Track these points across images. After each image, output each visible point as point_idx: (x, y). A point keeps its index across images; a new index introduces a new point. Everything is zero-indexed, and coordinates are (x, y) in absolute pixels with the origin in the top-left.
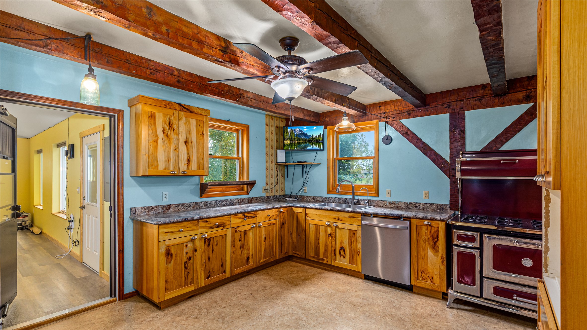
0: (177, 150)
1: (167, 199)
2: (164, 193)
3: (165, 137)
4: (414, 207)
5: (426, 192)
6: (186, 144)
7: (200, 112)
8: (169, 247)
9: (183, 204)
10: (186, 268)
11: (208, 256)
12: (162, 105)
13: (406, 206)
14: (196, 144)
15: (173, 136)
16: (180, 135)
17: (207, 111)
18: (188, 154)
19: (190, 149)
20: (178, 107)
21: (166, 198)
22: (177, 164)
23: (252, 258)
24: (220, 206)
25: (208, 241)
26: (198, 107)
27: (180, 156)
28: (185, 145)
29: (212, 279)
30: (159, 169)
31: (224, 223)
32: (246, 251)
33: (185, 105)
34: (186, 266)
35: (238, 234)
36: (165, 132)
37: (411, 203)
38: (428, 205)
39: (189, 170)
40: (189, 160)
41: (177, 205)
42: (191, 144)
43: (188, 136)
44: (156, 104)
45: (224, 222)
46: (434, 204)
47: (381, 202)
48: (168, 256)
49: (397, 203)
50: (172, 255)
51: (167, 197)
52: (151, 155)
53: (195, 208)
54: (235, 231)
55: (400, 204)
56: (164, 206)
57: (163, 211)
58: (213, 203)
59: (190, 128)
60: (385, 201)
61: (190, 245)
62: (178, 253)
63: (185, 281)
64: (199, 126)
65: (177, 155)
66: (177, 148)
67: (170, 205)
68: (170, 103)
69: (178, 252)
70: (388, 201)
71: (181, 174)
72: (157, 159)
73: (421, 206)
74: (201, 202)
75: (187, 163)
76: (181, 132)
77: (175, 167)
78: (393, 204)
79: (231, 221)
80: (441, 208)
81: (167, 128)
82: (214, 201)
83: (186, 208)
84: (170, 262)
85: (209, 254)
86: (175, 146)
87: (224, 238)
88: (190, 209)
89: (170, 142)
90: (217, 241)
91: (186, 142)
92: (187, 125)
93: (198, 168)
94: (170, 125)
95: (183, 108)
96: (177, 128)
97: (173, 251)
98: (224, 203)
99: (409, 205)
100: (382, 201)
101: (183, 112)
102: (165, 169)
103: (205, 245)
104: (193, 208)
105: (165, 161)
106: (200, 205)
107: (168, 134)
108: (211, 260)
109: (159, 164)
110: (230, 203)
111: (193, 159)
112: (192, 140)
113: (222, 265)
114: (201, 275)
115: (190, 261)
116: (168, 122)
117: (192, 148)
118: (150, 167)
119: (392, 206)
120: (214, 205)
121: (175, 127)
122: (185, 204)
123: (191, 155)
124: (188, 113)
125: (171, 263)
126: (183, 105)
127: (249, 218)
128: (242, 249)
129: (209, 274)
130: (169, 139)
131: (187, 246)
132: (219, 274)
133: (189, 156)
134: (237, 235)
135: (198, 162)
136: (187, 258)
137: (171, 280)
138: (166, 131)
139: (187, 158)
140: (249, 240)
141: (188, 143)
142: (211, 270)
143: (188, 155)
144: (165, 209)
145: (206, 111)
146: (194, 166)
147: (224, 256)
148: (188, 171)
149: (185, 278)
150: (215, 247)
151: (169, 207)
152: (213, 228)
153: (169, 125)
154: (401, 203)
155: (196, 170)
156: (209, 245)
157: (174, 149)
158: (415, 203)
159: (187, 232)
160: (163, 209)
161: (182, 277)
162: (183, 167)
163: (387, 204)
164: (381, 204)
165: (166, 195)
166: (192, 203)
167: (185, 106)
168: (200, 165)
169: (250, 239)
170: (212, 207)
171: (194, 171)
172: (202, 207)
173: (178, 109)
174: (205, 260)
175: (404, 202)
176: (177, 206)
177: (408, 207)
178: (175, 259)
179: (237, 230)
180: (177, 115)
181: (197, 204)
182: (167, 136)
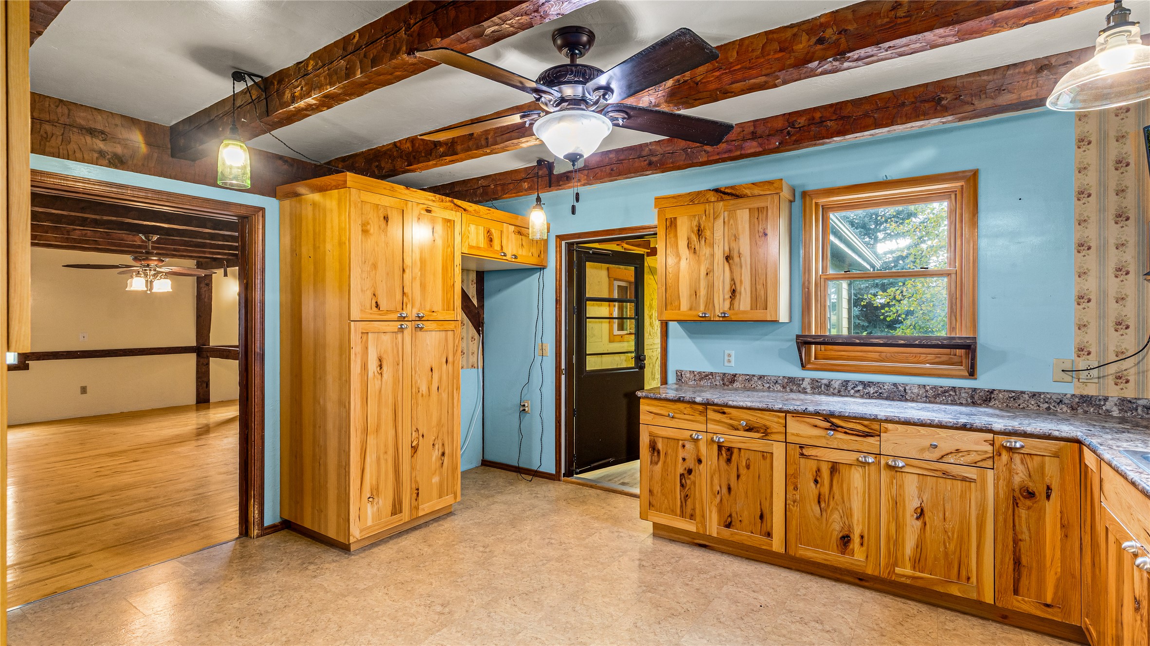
0: (711, 275)
1: (733, 364)
2: (727, 352)
3: (692, 255)
6: (728, 261)
7: (756, 191)
8: (655, 438)
9: (761, 377)
10: (682, 485)
11: (727, 483)
12: (686, 202)
14: (749, 257)
15: (705, 251)
16: (716, 247)
17: (775, 185)
18: (733, 280)
19: (736, 270)
20: (712, 197)
21: (729, 361)
22: (710, 301)
23: (862, 544)
24: (857, 395)
25: (727, 452)
26: (753, 184)
27: (716, 284)
28: (726, 265)
29: (736, 534)
30: (681, 310)
31: (765, 426)
32: (836, 516)
33: (726, 188)
34: (683, 481)
35: (812, 465)
36: (691, 247)
39: (733, 309)
40: (734, 292)
41: (748, 377)
42: (739, 259)
43: (733, 245)
44: (678, 204)
45: (768, 423)
48: (654, 453)
50: (659, 452)
51: (733, 359)
52: (670, 287)
53: (788, 389)
54: (798, 454)
56: (724, 374)
57: (723, 384)
58: (836, 385)
59: (737, 229)
61: (689, 446)
62: (669, 453)
63: (680, 508)
64: (756, 220)
65: (710, 284)
66: (710, 271)
67: (735, 375)
68: (699, 193)
69: (670, 451)
71: (717, 319)
72: (679, 294)
74: (803, 379)
75: (731, 297)
76: (717, 241)
77: (706, 306)
79: (786, 427)
81: (694, 238)
82: (840, 382)
83: (768, 385)
84: (657, 463)
85: (729, 480)
86: (708, 268)
87: (768, 460)
88: (776, 389)
89: (699, 262)
90: (748, 459)
91: (728, 258)
92: (732, 225)
93: (754, 305)
94: (700, 232)
95: (721, 194)
96: (712, 235)
97: (660, 446)
98: (872, 390)
101: (721, 203)
102: (691, 309)
103: (721, 458)
104: (784, 387)
105: (691, 296)
106: (799, 385)
107: (696, 248)
108: (732, 493)
109: (681, 301)
110: (890, 392)
111: (743, 290)
112: (741, 251)
113: (762, 517)
114: (711, 512)
115: (690, 476)
116: (696, 229)
117: (741, 267)
118: (668, 307)
120: (839, 392)
121: (708, 233)
122: (764, 376)
123: (739, 281)
124: (732, 202)
125: (658, 466)
126: (723, 190)
127: (846, 433)
128: (823, 505)
129: (729, 519)
130: (697, 258)
131: (684, 446)
132: (752, 533)
133: (735, 284)
134: (807, 468)
135: (754, 293)
136: (684, 468)
137: (657, 492)
138: (693, 244)
139: (731, 287)
140: (849, 490)
141: (733, 259)
142: (734, 515)
143: (733, 282)
144: (725, 381)
145: (773, 183)
146: (744, 303)
147: (768, 498)
148: (732, 311)
149: (681, 502)
150: (743, 471)
151: (733, 378)
152: (737, 429)
153: (698, 233)
155: (749, 308)
156: (729, 461)
157: (706, 273)
159: (683, 421)
160: (723, 380)
161: (676, 498)
162: (721, 305)
165: (729, 355)
166: (781, 378)
167: (726, 191)
168: (759, 300)
169: (854, 492)
170: (834, 394)
171: (744, 312)
172: (804, 388)
173: (713, 199)
174: (721, 487)
176: (750, 378)
178: (664, 462)
179: (805, 452)
180: (712, 211)
181: (791, 380)
182: (695, 252)
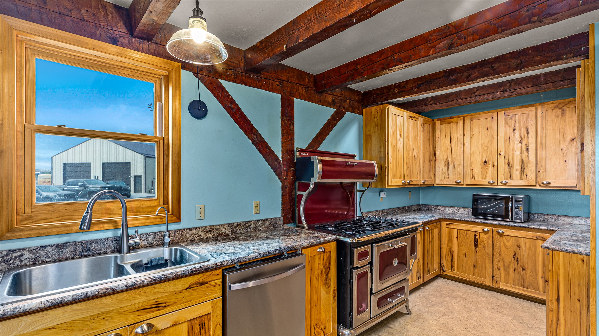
4: (243, 229)
5: (257, 203)
13: (232, 231)
37: (239, 224)
38: (261, 222)
46: (267, 219)
47: (187, 233)
49: (218, 227)
55: (222, 228)
60: (197, 228)
70: (202, 227)
73: (253, 225)
78: (210, 231)
80: (274, 223)
99: (236, 227)
100: (190, 229)
119: (209, 235)
154: (225, 226)
158: (244, 223)
163: (200, 233)
164: (188, 236)
175: (229, 224)
177: (235, 230)
